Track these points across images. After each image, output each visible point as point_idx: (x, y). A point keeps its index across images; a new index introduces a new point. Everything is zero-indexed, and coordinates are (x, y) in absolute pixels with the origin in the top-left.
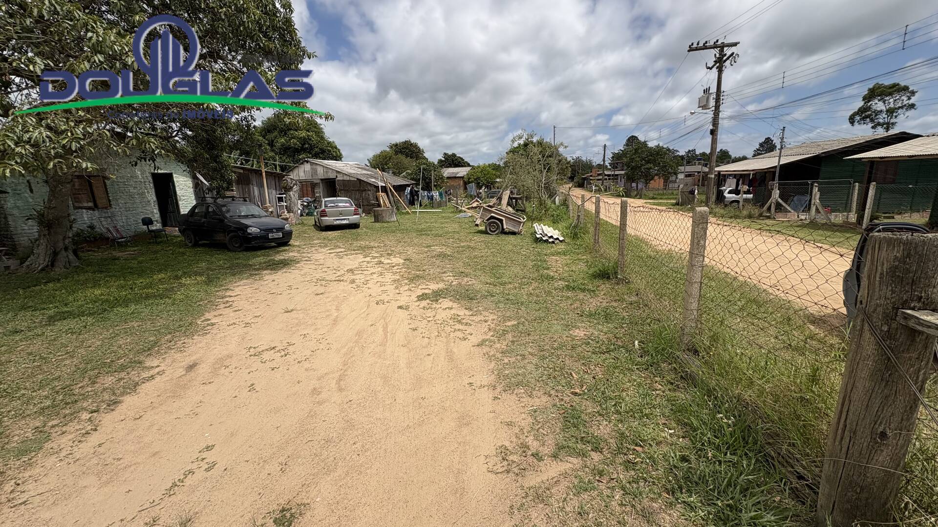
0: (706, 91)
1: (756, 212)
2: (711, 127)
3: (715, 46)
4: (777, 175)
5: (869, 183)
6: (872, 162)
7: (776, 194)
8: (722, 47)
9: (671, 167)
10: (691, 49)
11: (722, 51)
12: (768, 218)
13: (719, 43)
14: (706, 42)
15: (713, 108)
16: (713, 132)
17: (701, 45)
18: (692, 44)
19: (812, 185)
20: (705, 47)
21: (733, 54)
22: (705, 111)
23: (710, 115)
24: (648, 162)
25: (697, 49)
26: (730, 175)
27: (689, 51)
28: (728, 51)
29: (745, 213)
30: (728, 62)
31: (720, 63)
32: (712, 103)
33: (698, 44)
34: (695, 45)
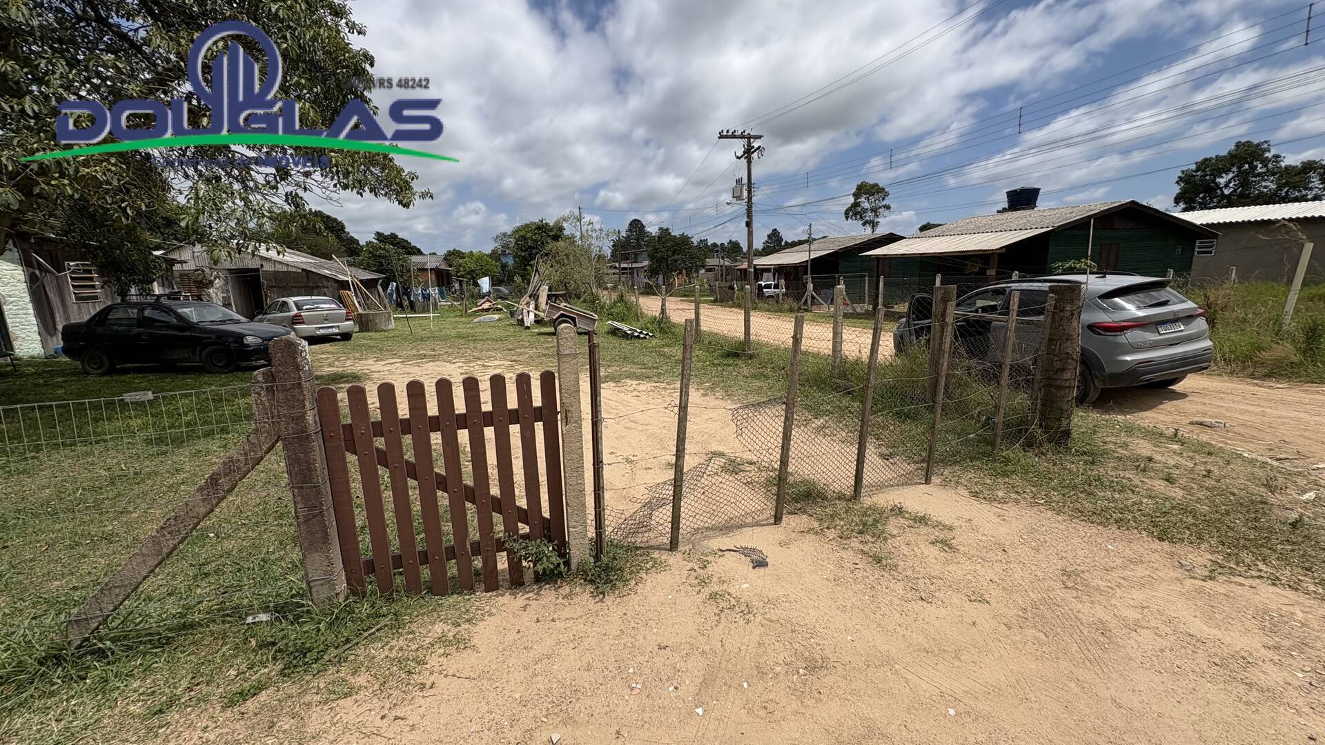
0: (739, 181)
1: (795, 305)
2: (746, 220)
3: (742, 137)
4: (809, 268)
5: (878, 277)
6: (878, 258)
7: (810, 286)
8: (749, 137)
9: (699, 259)
10: (721, 137)
11: (749, 143)
12: (806, 310)
13: (746, 134)
14: (735, 131)
15: (747, 200)
16: (749, 224)
17: (730, 133)
18: (722, 131)
19: (839, 278)
20: (733, 136)
21: (760, 147)
22: (739, 202)
23: (744, 203)
24: (674, 253)
25: (726, 137)
26: (768, 270)
27: (719, 138)
28: (756, 144)
29: (786, 306)
30: (756, 154)
31: (748, 152)
32: (745, 194)
33: (728, 131)
34: (725, 133)
